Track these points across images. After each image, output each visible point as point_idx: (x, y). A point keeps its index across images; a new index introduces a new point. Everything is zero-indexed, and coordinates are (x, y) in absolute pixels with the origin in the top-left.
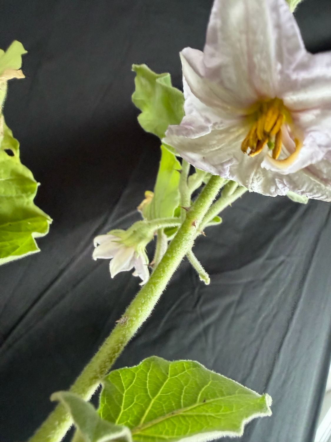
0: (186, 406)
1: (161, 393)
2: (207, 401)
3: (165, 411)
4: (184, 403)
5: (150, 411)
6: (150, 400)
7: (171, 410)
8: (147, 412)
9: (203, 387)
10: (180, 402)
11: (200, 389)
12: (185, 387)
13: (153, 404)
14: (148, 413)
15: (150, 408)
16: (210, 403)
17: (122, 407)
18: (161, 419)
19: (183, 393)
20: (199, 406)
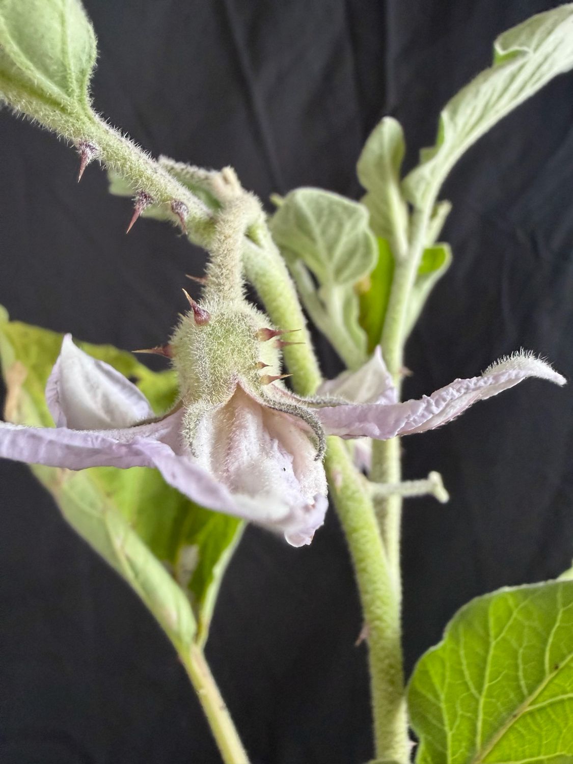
0: (531, 690)
1: (491, 681)
2: (562, 665)
3: (504, 714)
4: (528, 686)
5: (485, 722)
6: (477, 701)
7: (511, 710)
8: (480, 724)
9: (548, 634)
10: (519, 687)
11: (545, 642)
12: (521, 651)
13: (484, 708)
14: (483, 728)
15: (481, 716)
16: (567, 666)
17: (447, 728)
18: (503, 732)
19: (521, 667)
20: (551, 681)
